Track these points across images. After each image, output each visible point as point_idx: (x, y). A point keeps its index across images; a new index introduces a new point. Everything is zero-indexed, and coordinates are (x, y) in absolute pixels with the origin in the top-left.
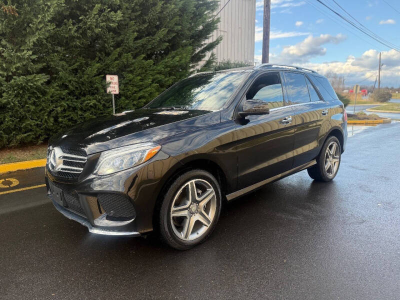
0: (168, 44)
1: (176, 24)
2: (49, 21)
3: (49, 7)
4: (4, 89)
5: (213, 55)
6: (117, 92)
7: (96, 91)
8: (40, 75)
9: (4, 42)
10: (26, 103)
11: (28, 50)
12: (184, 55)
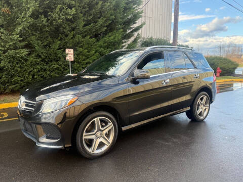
0: (106, 28)
1: (111, 15)
2: (29, 17)
3: (29, 8)
4: (2, 58)
5: (138, 34)
6: (73, 60)
7: (58, 59)
8: (24, 50)
9: (2, 30)
10: (15, 66)
11: (17, 35)
12: (117, 35)
